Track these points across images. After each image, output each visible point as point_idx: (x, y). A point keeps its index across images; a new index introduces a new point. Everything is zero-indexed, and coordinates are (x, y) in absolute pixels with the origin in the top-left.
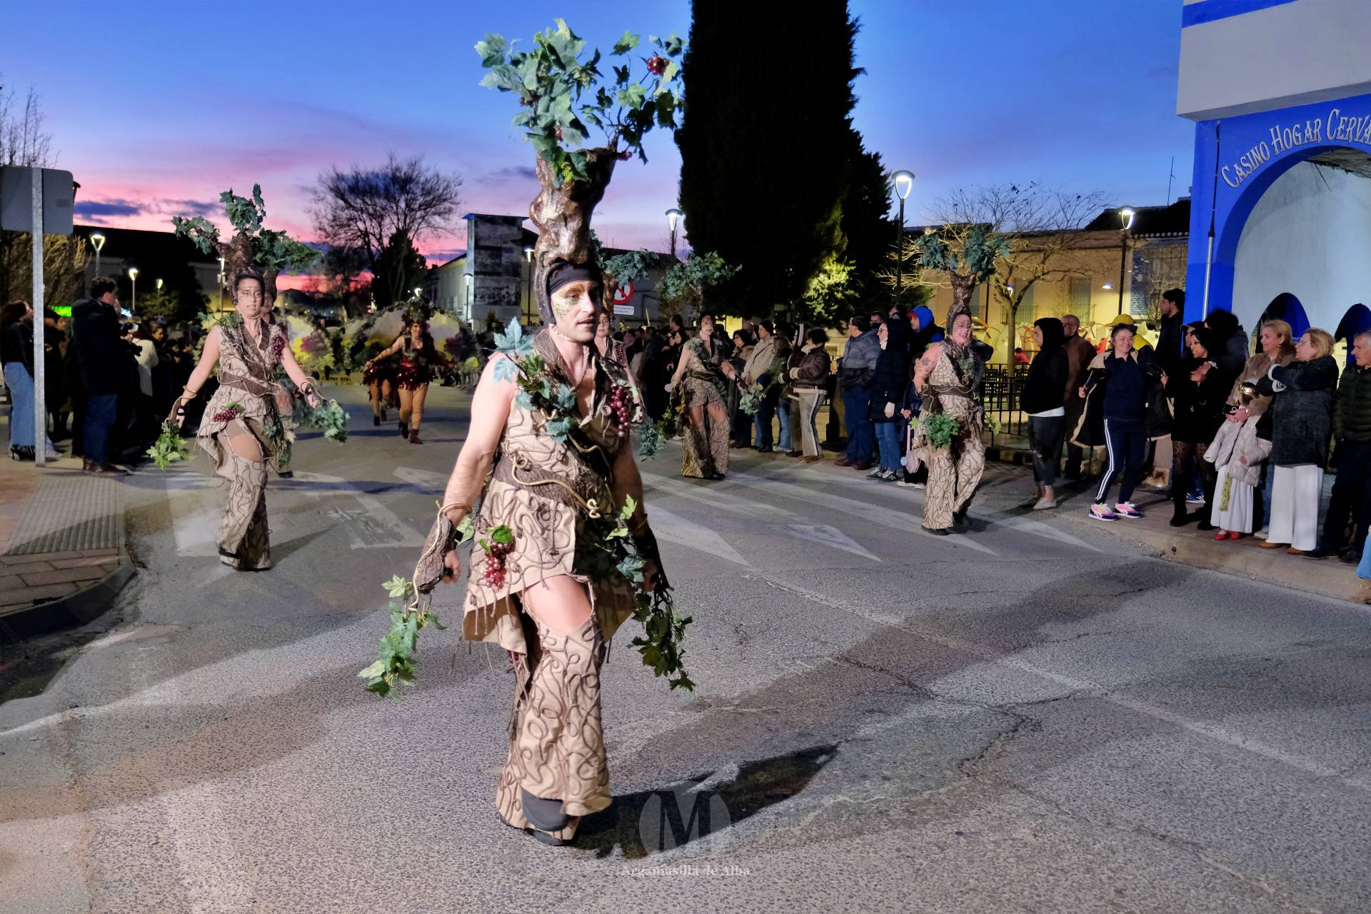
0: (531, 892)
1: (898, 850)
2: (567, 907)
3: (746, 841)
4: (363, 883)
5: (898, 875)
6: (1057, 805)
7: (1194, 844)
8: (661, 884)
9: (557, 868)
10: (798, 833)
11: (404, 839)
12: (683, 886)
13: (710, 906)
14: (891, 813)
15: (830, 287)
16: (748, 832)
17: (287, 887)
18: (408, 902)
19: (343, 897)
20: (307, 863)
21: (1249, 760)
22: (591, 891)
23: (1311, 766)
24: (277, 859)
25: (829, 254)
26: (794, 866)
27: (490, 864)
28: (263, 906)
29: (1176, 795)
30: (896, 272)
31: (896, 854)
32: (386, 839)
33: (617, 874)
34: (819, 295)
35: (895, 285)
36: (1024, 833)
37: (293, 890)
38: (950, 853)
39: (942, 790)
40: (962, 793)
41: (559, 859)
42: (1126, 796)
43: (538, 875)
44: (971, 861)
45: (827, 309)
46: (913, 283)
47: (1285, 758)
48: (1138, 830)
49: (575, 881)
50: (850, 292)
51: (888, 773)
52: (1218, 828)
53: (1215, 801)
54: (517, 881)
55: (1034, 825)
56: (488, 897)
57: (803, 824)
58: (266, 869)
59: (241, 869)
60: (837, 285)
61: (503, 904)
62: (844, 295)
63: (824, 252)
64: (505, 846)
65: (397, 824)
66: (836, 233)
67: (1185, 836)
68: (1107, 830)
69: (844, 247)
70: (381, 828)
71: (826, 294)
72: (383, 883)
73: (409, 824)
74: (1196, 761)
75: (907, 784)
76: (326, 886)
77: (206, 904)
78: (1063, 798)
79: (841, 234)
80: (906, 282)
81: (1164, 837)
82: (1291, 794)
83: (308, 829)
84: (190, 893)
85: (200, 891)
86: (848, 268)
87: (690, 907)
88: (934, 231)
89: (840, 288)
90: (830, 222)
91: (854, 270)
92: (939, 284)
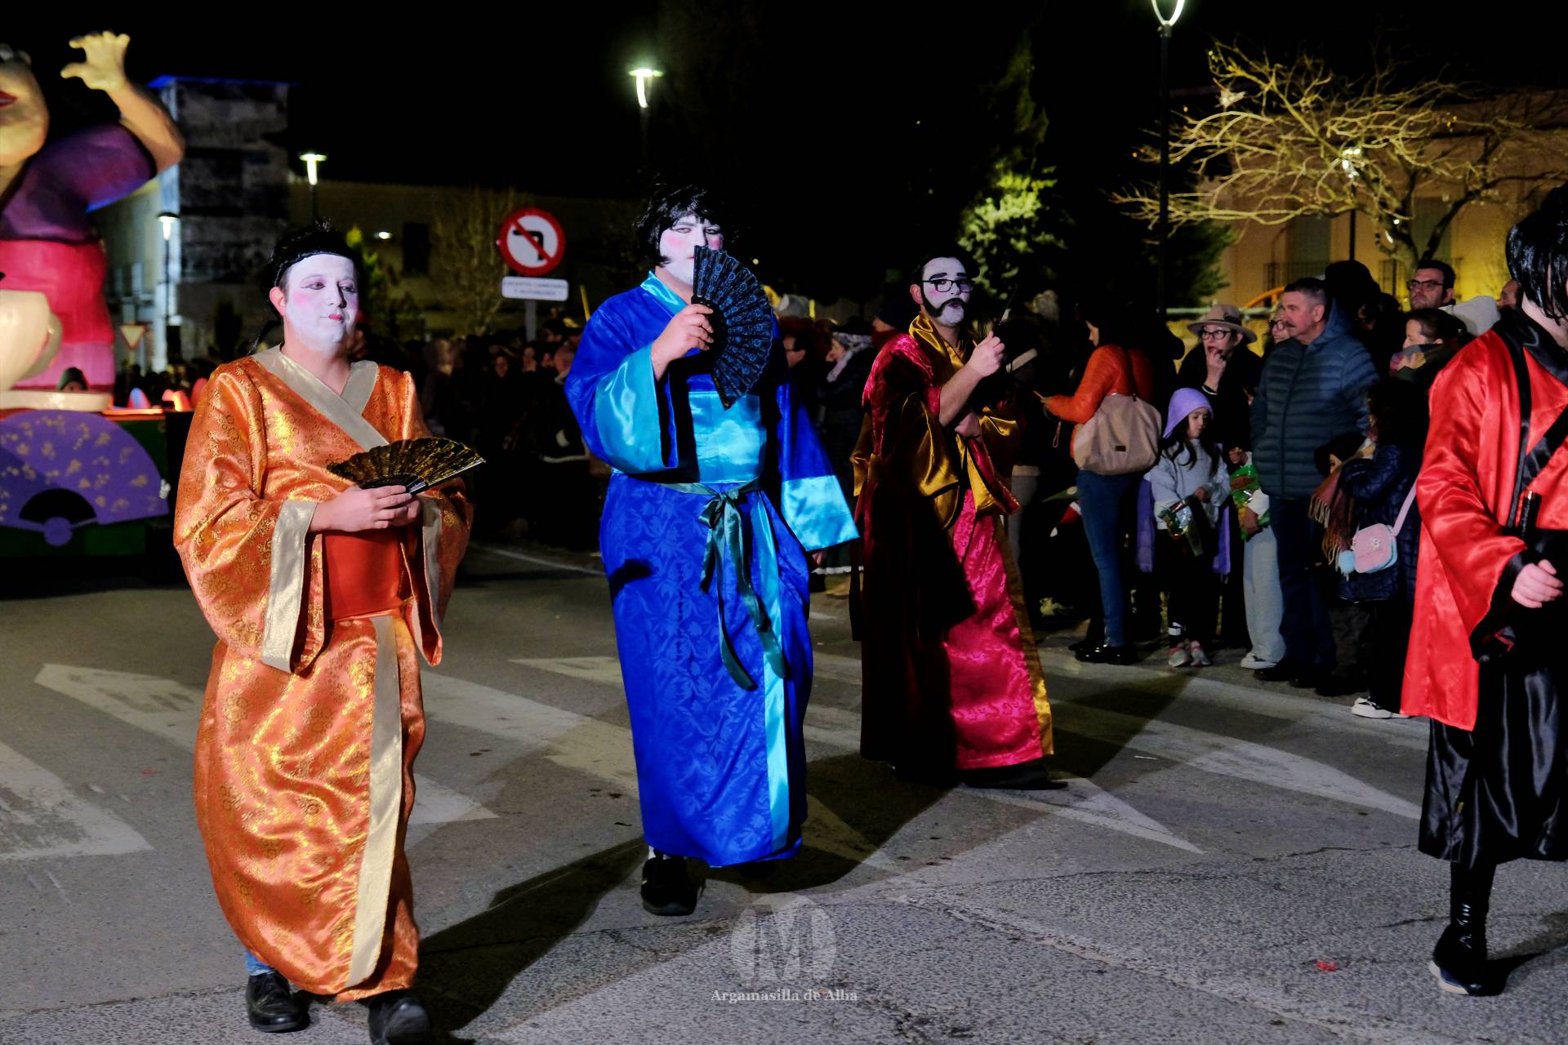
15: (1001, 227)
25: (1006, 151)
30: (1157, 188)
34: (977, 245)
35: (1154, 218)
45: (994, 276)
46: (1193, 214)
50: (1045, 237)
60: (1016, 222)
62: (1031, 243)
63: (998, 149)
66: (1022, 105)
69: (1041, 135)
71: (992, 243)
79: (1032, 106)
80: (1177, 212)
86: (1039, 185)
88: (1241, 95)
89: (1024, 230)
90: (1008, 80)
91: (1055, 185)
92: (1253, 215)
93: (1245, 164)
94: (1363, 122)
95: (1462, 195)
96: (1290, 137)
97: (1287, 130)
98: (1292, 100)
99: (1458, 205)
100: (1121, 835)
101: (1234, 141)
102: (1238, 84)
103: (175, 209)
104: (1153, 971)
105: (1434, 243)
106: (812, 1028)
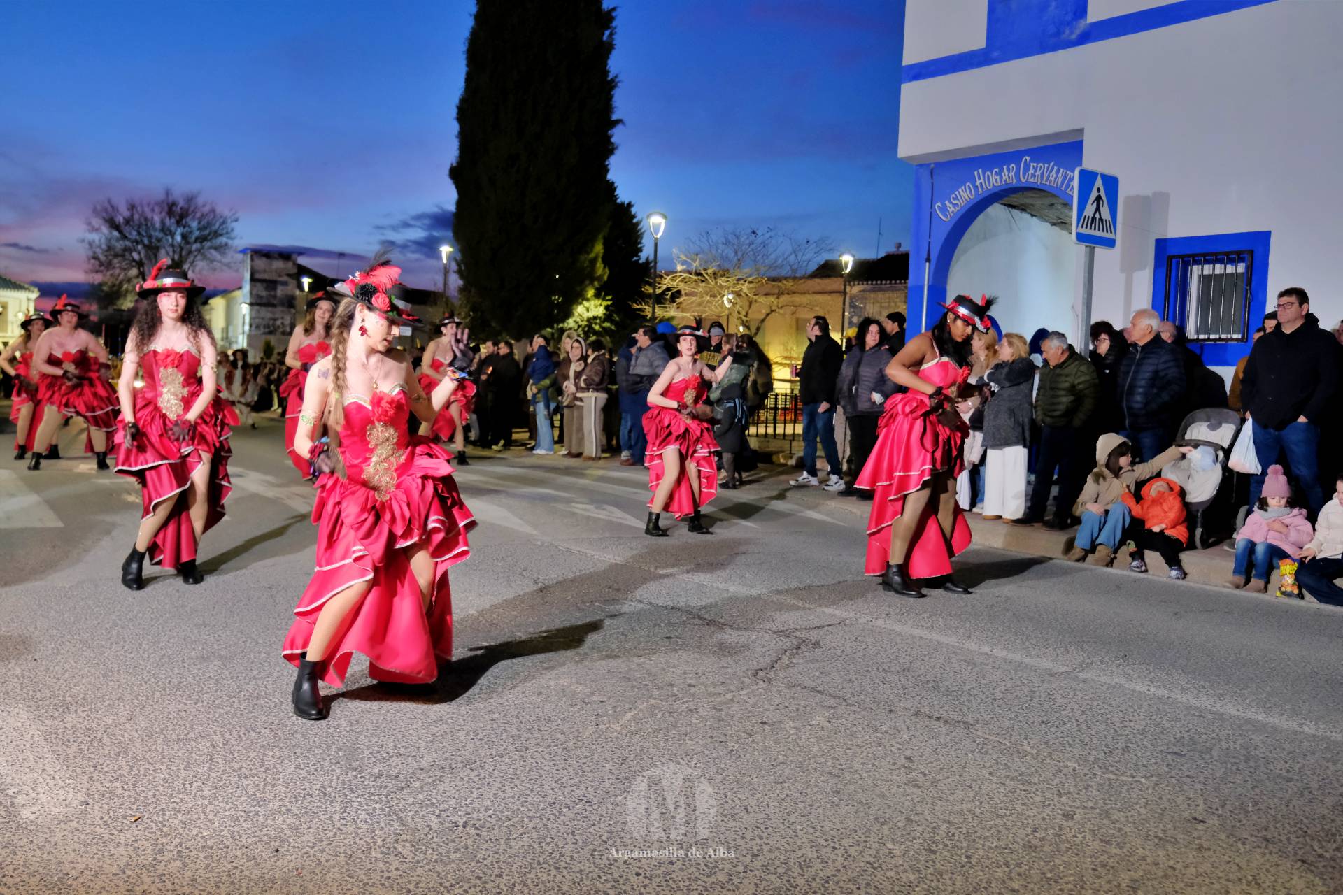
0: (371, 784)
1: (711, 737)
2: (409, 794)
3: (571, 736)
4: (200, 784)
5: (715, 755)
6: (844, 700)
7: (964, 723)
8: (496, 773)
9: (394, 764)
10: (619, 729)
11: (237, 748)
12: (518, 772)
13: (546, 787)
14: (700, 710)
15: (589, 320)
16: (572, 730)
17: (120, 791)
18: (248, 797)
19: (181, 796)
20: (139, 771)
21: (998, 663)
22: (430, 780)
23: (1049, 665)
24: (106, 769)
25: (592, 283)
26: (618, 753)
27: (327, 764)
28: (96, 808)
29: (943, 689)
30: (651, 302)
31: (710, 740)
32: (218, 749)
33: (454, 766)
34: (579, 326)
35: (649, 315)
36: (819, 719)
37: (127, 793)
38: (758, 737)
39: (742, 692)
40: (760, 694)
41: (394, 758)
42: (901, 691)
43: (376, 770)
44: (777, 743)
47: (1027, 660)
48: (916, 714)
49: (413, 773)
50: (607, 325)
51: (692, 682)
52: (982, 710)
53: (976, 692)
54: (356, 777)
55: (827, 714)
56: (329, 789)
57: (621, 722)
58: (95, 778)
59: (69, 779)
60: (595, 318)
61: (344, 794)
62: (601, 327)
63: (587, 282)
64: (340, 749)
65: (227, 736)
66: (598, 265)
67: (956, 717)
68: (892, 715)
69: (606, 278)
70: (212, 740)
71: (586, 326)
72: (221, 784)
73: (240, 736)
74: (954, 665)
75: (709, 689)
76: (161, 789)
77: (35, 809)
78: (849, 695)
79: (602, 266)
80: (659, 312)
81: (939, 719)
82: (1036, 685)
83: (136, 744)
84: (16, 801)
85: (27, 798)
86: (605, 303)
87: (527, 788)
88: (685, 267)
89: (598, 321)
90: (592, 255)
91: (611, 305)
92: (688, 315)
93: (686, 295)
94: (732, 280)
95: (768, 311)
96: (703, 284)
97: (703, 281)
98: (705, 270)
99: (768, 315)
100: (627, 525)
101: (682, 286)
102: (683, 263)
103: (248, 301)
104: (637, 566)
105: (758, 329)
106: (501, 581)
